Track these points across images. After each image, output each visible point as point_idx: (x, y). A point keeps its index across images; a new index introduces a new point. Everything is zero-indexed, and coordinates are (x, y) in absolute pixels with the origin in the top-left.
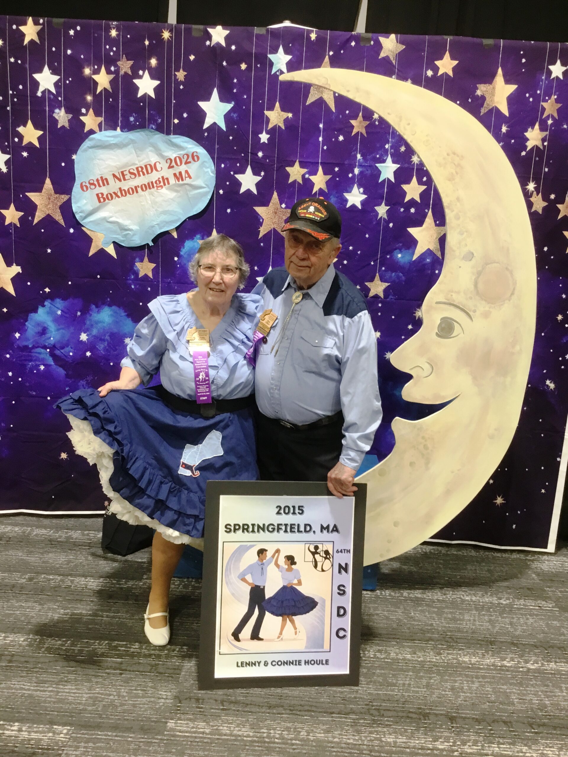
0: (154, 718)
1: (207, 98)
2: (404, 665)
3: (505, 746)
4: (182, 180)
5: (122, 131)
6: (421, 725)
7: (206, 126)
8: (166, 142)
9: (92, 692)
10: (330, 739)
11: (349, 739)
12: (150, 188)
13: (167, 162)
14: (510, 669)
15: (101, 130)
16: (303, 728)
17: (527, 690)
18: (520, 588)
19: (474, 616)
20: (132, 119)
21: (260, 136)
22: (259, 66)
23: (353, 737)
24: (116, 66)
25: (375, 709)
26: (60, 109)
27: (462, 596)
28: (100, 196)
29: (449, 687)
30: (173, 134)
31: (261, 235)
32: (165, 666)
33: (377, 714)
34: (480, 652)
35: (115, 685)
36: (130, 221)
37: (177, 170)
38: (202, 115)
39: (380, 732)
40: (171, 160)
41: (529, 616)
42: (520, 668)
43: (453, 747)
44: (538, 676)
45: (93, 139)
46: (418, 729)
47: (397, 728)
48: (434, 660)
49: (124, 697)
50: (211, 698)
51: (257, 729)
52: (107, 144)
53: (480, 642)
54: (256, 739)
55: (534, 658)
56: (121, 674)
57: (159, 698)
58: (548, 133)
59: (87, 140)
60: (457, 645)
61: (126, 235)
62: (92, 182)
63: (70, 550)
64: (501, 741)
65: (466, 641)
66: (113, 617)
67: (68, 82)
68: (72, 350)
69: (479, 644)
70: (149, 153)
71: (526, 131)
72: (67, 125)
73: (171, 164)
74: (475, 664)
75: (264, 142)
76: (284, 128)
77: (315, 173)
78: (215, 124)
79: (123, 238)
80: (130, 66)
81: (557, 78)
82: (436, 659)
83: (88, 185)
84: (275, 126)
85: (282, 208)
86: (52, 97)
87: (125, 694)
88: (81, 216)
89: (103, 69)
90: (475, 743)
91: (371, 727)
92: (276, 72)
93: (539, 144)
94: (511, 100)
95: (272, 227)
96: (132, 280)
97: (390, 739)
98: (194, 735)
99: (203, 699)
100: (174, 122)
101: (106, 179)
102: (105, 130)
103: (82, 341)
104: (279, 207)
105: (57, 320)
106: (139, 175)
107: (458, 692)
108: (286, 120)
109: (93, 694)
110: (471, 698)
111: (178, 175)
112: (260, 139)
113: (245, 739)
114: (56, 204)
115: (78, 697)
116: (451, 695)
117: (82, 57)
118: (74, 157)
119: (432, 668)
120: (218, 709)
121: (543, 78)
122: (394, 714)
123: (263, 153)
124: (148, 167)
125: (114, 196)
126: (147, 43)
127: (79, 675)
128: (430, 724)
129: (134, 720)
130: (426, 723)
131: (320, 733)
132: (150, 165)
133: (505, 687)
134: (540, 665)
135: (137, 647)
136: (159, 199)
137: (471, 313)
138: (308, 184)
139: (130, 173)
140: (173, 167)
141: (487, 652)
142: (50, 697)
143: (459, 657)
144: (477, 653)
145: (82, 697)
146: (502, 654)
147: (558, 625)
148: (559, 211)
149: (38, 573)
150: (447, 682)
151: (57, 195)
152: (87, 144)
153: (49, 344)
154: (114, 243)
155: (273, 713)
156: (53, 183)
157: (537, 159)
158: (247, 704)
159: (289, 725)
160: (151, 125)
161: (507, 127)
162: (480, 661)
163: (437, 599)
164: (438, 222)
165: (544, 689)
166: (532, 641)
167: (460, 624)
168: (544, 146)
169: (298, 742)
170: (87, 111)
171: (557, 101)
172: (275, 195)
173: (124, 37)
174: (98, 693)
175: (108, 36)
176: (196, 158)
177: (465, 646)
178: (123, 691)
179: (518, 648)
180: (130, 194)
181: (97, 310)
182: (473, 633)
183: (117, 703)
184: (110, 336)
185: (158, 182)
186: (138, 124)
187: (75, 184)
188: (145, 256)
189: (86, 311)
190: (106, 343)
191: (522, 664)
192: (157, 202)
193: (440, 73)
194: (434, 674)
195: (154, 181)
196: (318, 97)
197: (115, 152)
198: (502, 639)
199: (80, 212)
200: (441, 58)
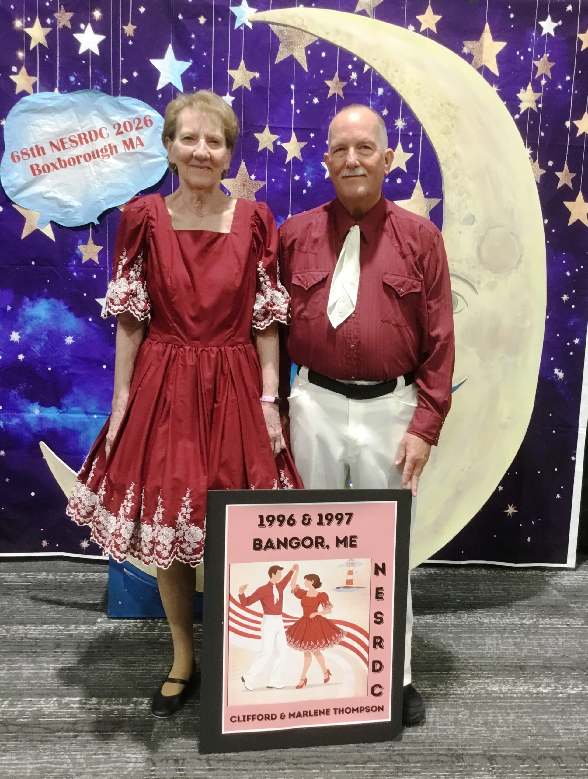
1: (161, 55)
4: (133, 148)
5: (60, 92)
7: (160, 87)
8: (113, 105)
9: (39, 761)
12: (94, 158)
13: (114, 128)
14: (547, 696)
15: (35, 91)
17: (571, 719)
18: (543, 606)
19: (497, 640)
20: (72, 79)
22: (220, 19)
24: (53, 18)
25: (397, 754)
27: (479, 619)
28: (35, 167)
29: (481, 722)
30: (122, 95)
32: (131, 723)
33: (401, 760)
34: (510, 679)
35: (69, 751)
36: (70, 197)
37: (126, 137)
38: (155, 74)
40: (119, 125)
41: (557, 636)
42: (559, 694)
44: (581, 702)
45: (27, 101)
48: (459, 692)
49: (80, 764)
50: (194, 758)
52: (43, 107)
53: (508, 668)
55: (572, 682)
56: (76, 736)
57: (128, 763)
58: (542, 94)
59: (18, 103)
60: (482, 674)
61: (66, 214)
62: (24, 151)
65: (492, 668)
69: (507, 670)
70: (93, 117)
71: (519, 92)
73: (119, 129)
74: (507, 693)
76: (250, 89)
77: (288, 140)
78: (170, 84)
79: (62, 216)
80: (69, 18)
81: (549, 34)
82: (461, 691)
83: (20, 155)
84: (241, 87)
85: (251, 179)
88: (11, 191)
89: (37, 22)
92: (239, 27)
93: (533, 106)
94: (501, 58)
96: (74, 266)
99: (184, 760)
100: (122, 83)
101: (42, 148)
102: (41, 91)
103: (13, 341)
104: (248, 179)
106: (82, 143)
107: (493, 727)
108: (253, 81)
109: (41, 763)
110: (509, 733)
111: (128, 142)
115: (22, 768)
116: (485, 731)
117: (12, 7)
118: (3, 123)
119: (458, 701)
120: (203, 770)
121: (534, 34)
122: (421, 758)
124: (93, 133)
125: (51, 167)
127: (21, 741)
128: (466, 767)
130: (461, 766)
132: (95, 132)
133: (546, 717)
134: (581, 689)
136: (106, 170)
137: (475, 285)
138: (281, 152)
139: (71, 141)
140: (122, 133)
141: (518, 678)
143: (486, 686)
144: (507, 680)
145: (25, 768)
146: (536, 680)
148: (558, 179)
150: (479, 717)
152: (18, 107)
154: (52, 222)
155: (273, 770)
157: (532, 122)
160: (96, 86)
161: (499, 88)
162: (511, 690)
163: (452, 624)
164: (427, 194)
166: (567, 663)
167: (482, 649)
168: (538, 109)
170: (19, 69)
171: (550, 60)
172: (243, 165)
174: (47, 763)
176: (148, 123)
177: (492, 674)
178: (79, 757)
179: (552, 671)
180: (70, 165)
181: (31, 303)
182: (498, 658)
183: (72, 772)
184: (48, 335)
185: (104, 151)
186: (79, 84)
187: (5, 154)
188: (89, 237)
189: (17, 304)
190: (43, 344)
191: (561, 690)
192: (103, 174)
193: (423, 28)
194: (461, 707)
195: (99, 149)
196: (288, 55)
197: (52, 116)
198: (533, 663)
199: (11, 187)
200: (423, 12)
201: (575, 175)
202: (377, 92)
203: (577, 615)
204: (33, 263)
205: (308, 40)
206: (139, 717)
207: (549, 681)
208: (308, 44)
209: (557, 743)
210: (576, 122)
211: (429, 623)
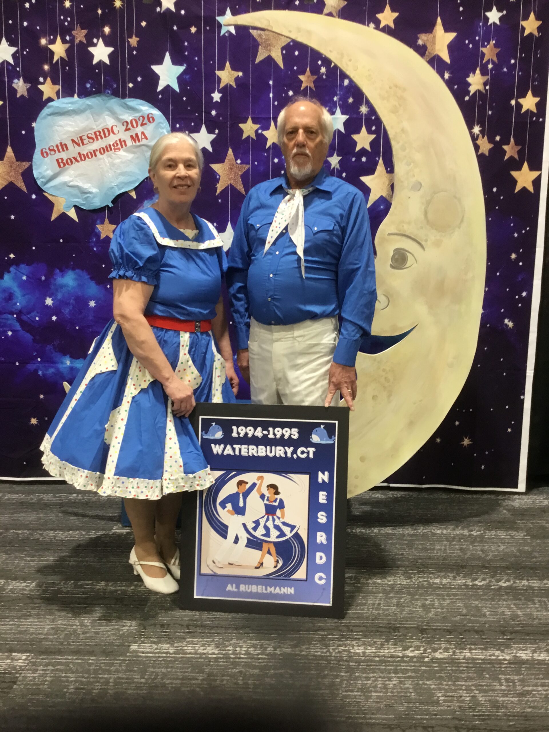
0: (117, 642)
1: (160, 62)
2: (374, 588)
3: (477, 651)
4: (139, 141)
5: (79, 97)
6: (391, 637)
7: (159, 89)
8: (122, 106)
9: (55, 623)
10: (297, 653)
11: (316, 652)
12: (108, 151)
13: (123, 125)
14: (481, 587)
15: (58, 98)
16: (270, 645)
17: (499, 604)
18: (492, 522)
19: (445, 546)
20: (88, 86)
21: (213, 95)
22: (208, 28)
23: (321, 650)
24: (71, 35)
25: (344, 626)
26: (19, 79)
27: (433, 531)
28: (60, 161)
29: (420, 605)
30: (129, 98)
31: (218, 191)
32: (130, 599)
33: (346, 629)
34: (451, 575)
35: (79, 617)
36: (89, 185)
38: (156, 78)
39: (349, 645)
40: (127, 123)
41: (500, 544)
42: (491, 586)
43: (424, 655)
44: (510, 592)
45: (52, 106)
46: (388, 641)
47: (365, 641)
48: (405, 583)
49: (86, 626)
50: (176, 624)
51: (223, 647)
52: (65, 110)
54: (222, 656)
55: (506, 578)
56: (85, 607)
57: (124, 626)
58: (489, 77)
59: (45, 108)
60: (427, 570)
61: (86, 199)
62: (51, 148)
63: (41, 509)
64: (473, 647)
65: (437, 567)
66: (81, 561)
67: (25, 53)
68: (38, 315)
69: (450, 568)
70: (106, 117)
71: (468, 76)
72: (26, 94)
73: (127, 126)
74: (445, 585)
75: (217, 102)
76: (235, 86)
77: (267, 128)
78: (168, 86)
79: (83, 201)
80: (84, 34)
81: (494, 23)
82: (407, 582)
83: (48, 152)
84: (227, 85)
85: (237, 163)
86: (10, 68)
87: (88, 624)
88: (42, 182)
89: (59, 39)
90: (446, 650)
91: (340, 641)
92: (224, 34)
93: (481, 87)
94: (451, 47)
95: (229, 183)
96: (94, 242)
97: (360, 650)
98: (157, 655)
99: (169, 625)
100: (129, 87)
101: (66, 145)
102: (63, 97)
103: (47, 305)
104: (235, 163)
105: (22, 285)
106: (97, 139)
107: (429, 608)
108: (237, 79)
109: (56, 625)
110: (442, 613)
111: (134, 136)
112: (212, 98)
113: (210, 656)
114: (18, 172)
115: (41, 628)
116: (422, 611)
117: (38, 28)
118: (34, 125)
119: (402, 589)
120: (183, 632)
121: (481, 24)
122: (362, 629)
123: (216, 111)
124: (106, 131)
126: (100, 12)
127: (43, 610)
128: (400, 636)
129: (96, 645)
130: (396, 636)
131: (287, 648)
132: (108, 129)
133: (477, 602)
134: (512, 583)
135: (104, 585)
136: (117, 161)
137: (423, 243)
138: (262, 139)
139: (89, 138)
140: (129, 129)
141: (458, 574)
142: (11, 629)
143: (429, 579)
144: (449, 576)
145: (43, 628)
146: (474, 576)
147: (530, 550)
148: (505, 152)
149: (7, 529)
150: (418, 601)
151: (19, 163)
152: (45, 111)
153: (16, 310)
154: (75, 206)
155: (239, 633)
156: (14, 151)
157: (480, 103)
158: (214, 627)
159: (255, 642)
160: (107, 91)
161: (450, 74)
162: (451, 582)
163: (408, 534)
164: (389, 169)
165: (517, 602)
166: (504, 564)
167: (430, 553)
168: (486, 90)
169: (264, 656)
170: (45, 80)
171: (495, 46)
172: (230, 151)
173: (78, 7)
174: (61, 624)
175: (62, 7)
176: (151, 119)
177: (436, 571)
178: (86, 621)
179: (489, 570)
180: (89, 158)
181: (61, 274)
182: (444, 559)
183: (79, 632)
184: (75, 300)
185: (115, 145)
186: (94, 89)
187: (36, 151)
188: (105, 218)
189: (50, 275)
190: (71, 307)
191: (494, 583)
192: (115, 164)
193: (382, 25)
194: (404, 594)
195: (111, 144)
196: (267, 55)
197: (73, 118)
198: (474, 563)
199: (41, 178)
200: (382, 11)
201: (520, 147)
202: (343, 82)
203: (522, 529)
204: (61, 241)
205: (283, 42)
206: (138, 595)
207: (485, 576)
208: (283, 44)
209: (482, 621)
210: (521, 101)
211: (388, 533)
